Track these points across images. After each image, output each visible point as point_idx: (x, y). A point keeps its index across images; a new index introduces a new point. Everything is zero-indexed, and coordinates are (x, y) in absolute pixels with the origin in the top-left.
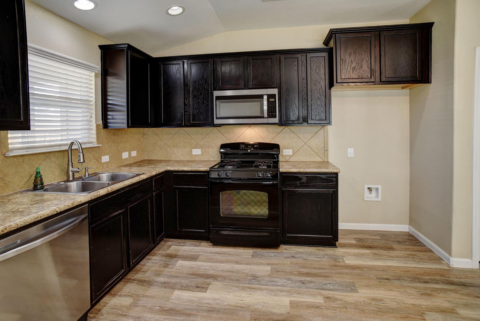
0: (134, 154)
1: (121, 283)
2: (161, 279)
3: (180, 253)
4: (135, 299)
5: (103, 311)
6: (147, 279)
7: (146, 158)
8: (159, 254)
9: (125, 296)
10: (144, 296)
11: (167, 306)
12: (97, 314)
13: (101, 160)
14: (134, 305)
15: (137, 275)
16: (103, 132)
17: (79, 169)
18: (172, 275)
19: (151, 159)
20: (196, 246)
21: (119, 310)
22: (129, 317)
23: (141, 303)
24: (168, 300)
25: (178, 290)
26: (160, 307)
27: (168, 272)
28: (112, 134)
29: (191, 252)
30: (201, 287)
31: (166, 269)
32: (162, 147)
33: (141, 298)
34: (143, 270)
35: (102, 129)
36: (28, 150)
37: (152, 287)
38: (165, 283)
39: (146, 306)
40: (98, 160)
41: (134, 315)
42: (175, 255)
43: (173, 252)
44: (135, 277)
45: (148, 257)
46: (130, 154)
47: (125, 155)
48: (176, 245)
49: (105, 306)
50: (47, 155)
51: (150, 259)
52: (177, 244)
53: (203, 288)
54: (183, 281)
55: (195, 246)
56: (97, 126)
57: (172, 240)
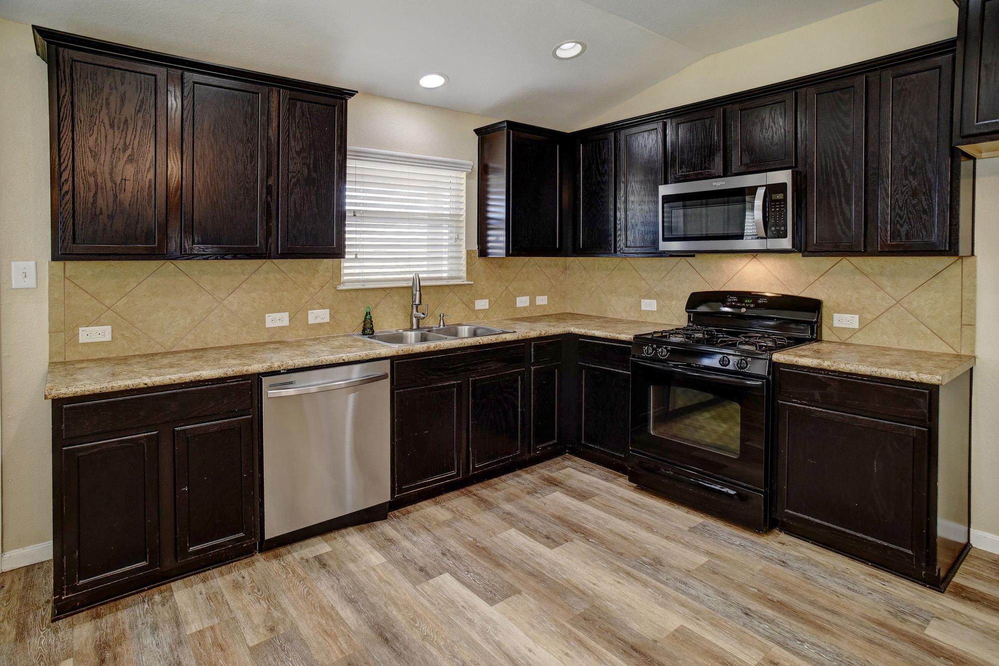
0: (542, 300)
1: (457, 492)
2: (508, 507)
3: (569, 482)
4: (454, 517)
5: (411, 515)
6: (491, 500)
7: (569, 310)
8: (539, 473)
9: (448, 509)
10: (469, 519)
11: (483, 542)
12: (404, 515)
13: (474, 306)
14: (448, 524)
15: (484, 490)
16: (479, 262)
17: (423, 314)
18: (527, 507)
19: (576, 312)
20: (606, 480)
21: (428, 521)
22: (431, 534)
23: (457, 525)
24: (491, 536)
25: (517, 529)
26: (474, 539)
27: (528, 502)
28: (496, 265)
29: (588, 485)
30: (552, 539)
31: (528, 497)
32: (593, 292)
33: (463, 520)
34: (497, 486)
35: (478, 258)
36: (363, 284)
37: (487, 512)
38: (509, 514)
39: (459, 532)
40: (470, 305)
41: (437, 534)
42: (560, 483)
43: (560, 478)
44: (479, 492)
45: (518, 472)
46: (532, 302)
47: (523, 302)
48: (576, 469)
49: (417, 510)
50: (388, 291)
51: (519, 476)
52: (579, 468)
53: (554, 541)
54: (535, 521)
55: (603, 479)
56: (469, 253)
57: (576, 459)
